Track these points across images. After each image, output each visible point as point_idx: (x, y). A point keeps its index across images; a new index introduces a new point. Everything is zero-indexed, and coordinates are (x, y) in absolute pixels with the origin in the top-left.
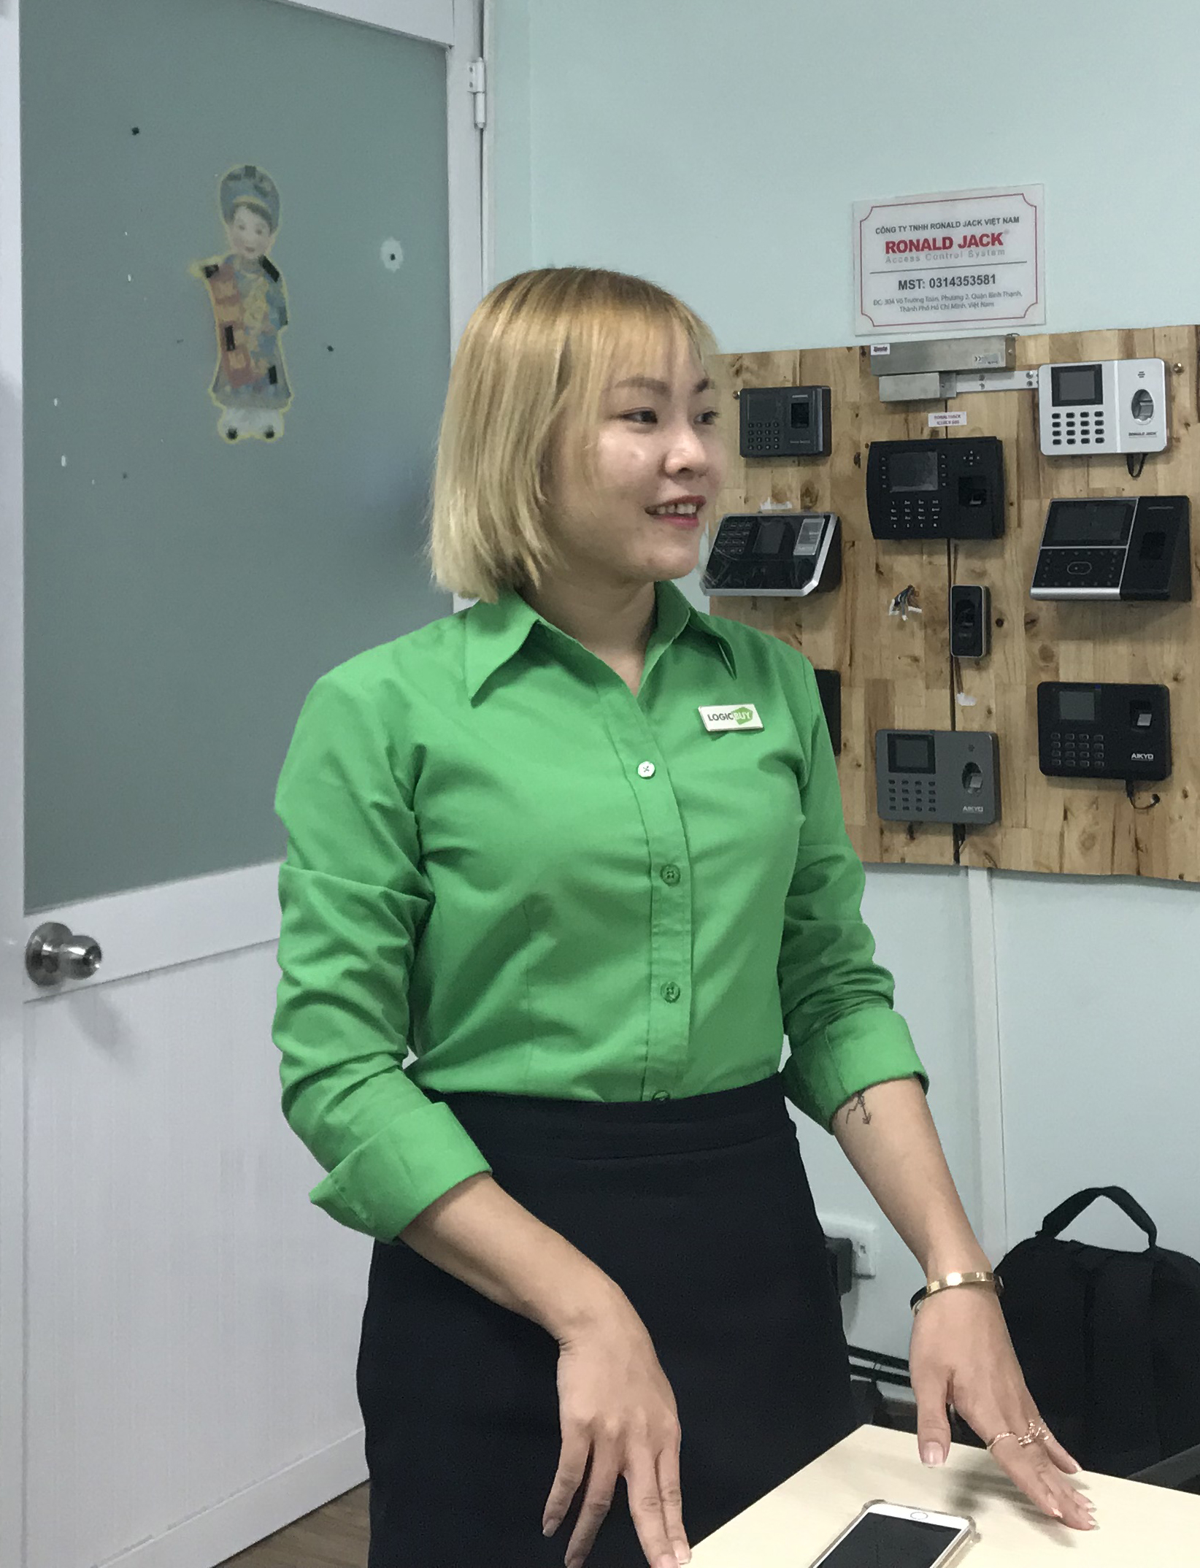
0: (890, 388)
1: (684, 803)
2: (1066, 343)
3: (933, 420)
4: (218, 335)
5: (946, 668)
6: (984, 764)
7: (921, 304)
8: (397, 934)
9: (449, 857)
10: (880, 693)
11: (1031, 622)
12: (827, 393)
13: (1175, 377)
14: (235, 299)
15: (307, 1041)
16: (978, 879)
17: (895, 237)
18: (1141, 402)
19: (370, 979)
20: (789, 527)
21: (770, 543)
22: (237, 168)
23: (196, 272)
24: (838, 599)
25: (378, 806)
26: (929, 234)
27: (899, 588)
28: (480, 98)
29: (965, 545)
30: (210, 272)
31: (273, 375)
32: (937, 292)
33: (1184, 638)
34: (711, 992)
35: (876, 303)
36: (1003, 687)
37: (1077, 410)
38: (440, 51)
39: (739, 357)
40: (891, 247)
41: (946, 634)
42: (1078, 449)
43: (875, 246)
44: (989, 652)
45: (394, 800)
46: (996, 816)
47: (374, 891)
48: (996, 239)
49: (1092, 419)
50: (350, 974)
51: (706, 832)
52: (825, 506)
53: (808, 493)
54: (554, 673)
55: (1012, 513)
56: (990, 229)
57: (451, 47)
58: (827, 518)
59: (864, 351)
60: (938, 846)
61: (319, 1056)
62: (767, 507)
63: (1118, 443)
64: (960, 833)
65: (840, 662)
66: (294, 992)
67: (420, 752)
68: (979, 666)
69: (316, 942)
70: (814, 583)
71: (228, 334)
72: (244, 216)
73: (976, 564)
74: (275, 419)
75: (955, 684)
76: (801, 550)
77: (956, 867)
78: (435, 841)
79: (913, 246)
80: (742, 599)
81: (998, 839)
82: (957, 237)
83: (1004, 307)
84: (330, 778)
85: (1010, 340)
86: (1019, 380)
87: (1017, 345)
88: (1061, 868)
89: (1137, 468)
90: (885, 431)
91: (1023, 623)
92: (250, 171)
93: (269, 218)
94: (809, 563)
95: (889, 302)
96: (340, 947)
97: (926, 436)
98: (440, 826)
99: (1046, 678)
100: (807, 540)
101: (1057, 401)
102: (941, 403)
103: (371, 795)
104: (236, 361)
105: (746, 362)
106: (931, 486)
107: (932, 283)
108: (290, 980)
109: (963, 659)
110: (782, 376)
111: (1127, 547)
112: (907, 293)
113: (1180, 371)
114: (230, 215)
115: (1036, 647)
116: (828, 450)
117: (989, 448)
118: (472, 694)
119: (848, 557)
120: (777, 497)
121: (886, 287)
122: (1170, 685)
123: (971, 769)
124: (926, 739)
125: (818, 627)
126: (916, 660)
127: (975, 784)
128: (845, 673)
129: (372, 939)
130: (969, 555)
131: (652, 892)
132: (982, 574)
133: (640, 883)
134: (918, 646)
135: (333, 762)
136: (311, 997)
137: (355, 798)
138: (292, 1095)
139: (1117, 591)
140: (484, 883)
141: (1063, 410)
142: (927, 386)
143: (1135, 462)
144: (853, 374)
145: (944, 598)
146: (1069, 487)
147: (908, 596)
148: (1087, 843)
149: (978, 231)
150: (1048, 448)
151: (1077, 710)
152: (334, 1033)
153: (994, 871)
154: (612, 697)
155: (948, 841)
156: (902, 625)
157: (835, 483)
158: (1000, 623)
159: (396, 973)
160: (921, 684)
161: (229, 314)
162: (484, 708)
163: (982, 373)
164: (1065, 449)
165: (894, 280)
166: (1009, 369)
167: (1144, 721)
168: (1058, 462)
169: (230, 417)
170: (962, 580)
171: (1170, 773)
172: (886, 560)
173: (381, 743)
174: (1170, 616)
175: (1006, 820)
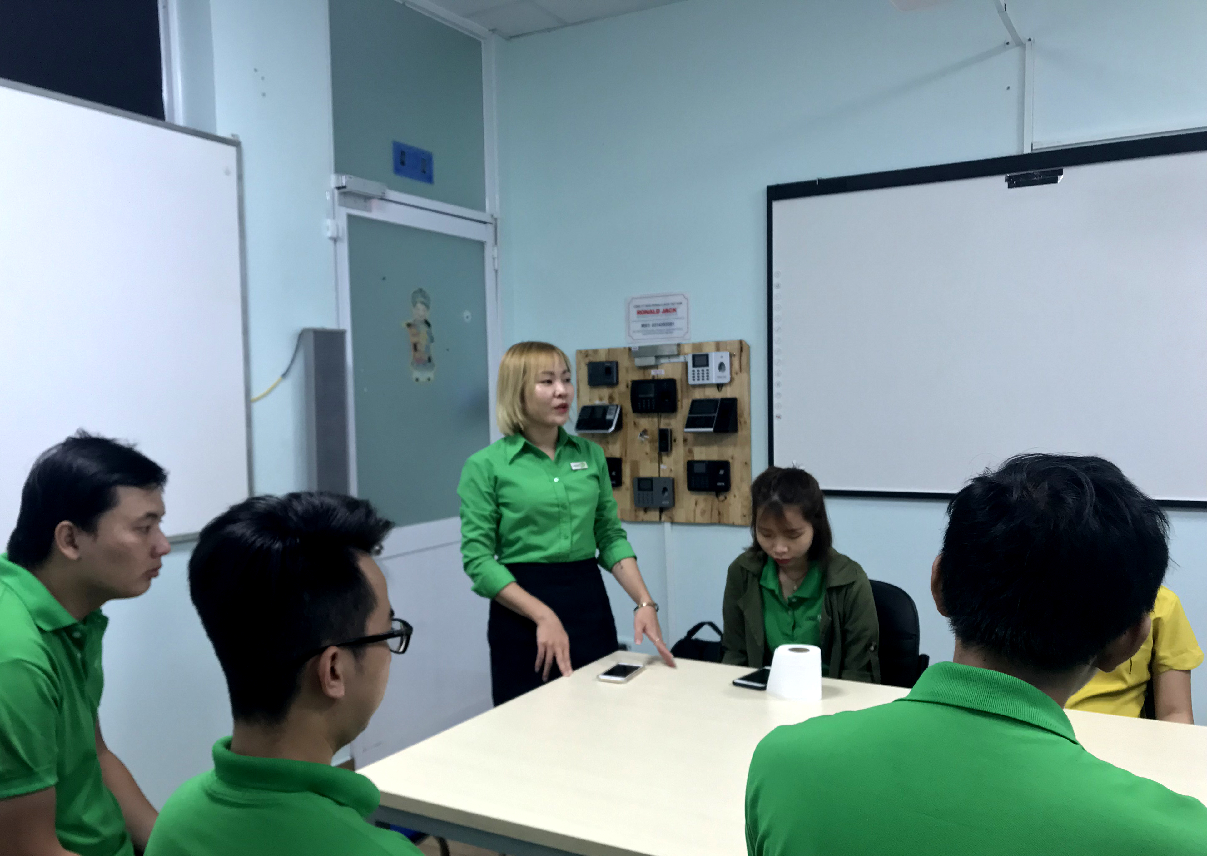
0: (639, 362)
1: (568, 488)
2: (697, 346)
3: (653, 372)
4: (412, 347)
5: (657, 455)
6: (669, 488)
7: (650, 332)
8: (493, 524)
9: (506, 505)
10: (635, 465)
11: (685, 440)
12: (617, 363)
13: (733, 358)
14: (416, 335)
15: (470, 551)
16: (667, 526)
17: (640, 309)
18: (721, 366)
19: (486, 536)
20: (604, 410)
21: (599, 416)
22: (416, 289)
23: (404, 325)
24: (621, 434)
25: (486, 492)
26: (652, 308)
27: (641, 429)
28: (496, 260)
29: (663, 415)
30: (409, 325)
31: (430, 360)
32: (655, 328)
33: (735, 445)
34: (576, 537)
35: (634, 332)
36: (676, 462)
37: (700, 369)
38: (481, 245)
39: (587, 351)
40: (639, 313)
41: (657, 444)
42: (701, 382)
43: (634, 312)
44: (671, 449)
45: (491, 490)
46: (673, 504)
47: (486, 513)
48: (674, 310)
49: (705, 372)
50: (482, 535)
51: (573, 496)
52: (617, 402)
53: (611, 398)
54: (530, 456)
55: (679, 404)
56: (672, 307)
57: (486, 242)
58: (617, 406)
59: (630, 349)
60: (654, 515)
61: (473, 555)
62: (597, 402)
63: (714, 380)
64: (662, 510)
65: (622, 454)
66: (465, 540)
67: (496, 478)
68: (668, 455)
69: (471, 527)
70: (613, 428)
71: (415, 347)
72: (420, 306)
73: (667, 421)
74: (430, 374)
75: (660, 461)
76: (608, 417)
77: (660, 522)
78: (501, 500)
79: (646, 312)
80: (588, 434)
81: (674, 512)
82: (661, 309)
83: (676, 334)
84: (472, 484)
85: (679, 345)
86: (681, 359)
87: (681, 347)
88: (695, 520)
89: (720, 389)
90: (637, 376)
91: (682, 440)
92: (421, 290)
93: (427, 305)
94: (610, 423)
95: (638, 332)
96: (478, 528)
97: (650, 378)
98: (502, 496)
99: (690, 459)
100: (610, 414)
101: (694, 365)
102: (656, 367)
103: (484, 489)
104: (418, 355)
105: (590, 353)
106: (652, 395)
107: (654, 325)
108: (464, 536)
109: (662, 453)
110: (602, 358)
111: (716, 415)
112: (644, 329)
113: (734, 355)
114: (414, 304)
115: (687, 448)
116: (617, 383)
117: (671, 382)
118: (509, 462)
119: (625, 420)
120: (601, 399)
121: (637, 326)
122: (730, 461)
123: (665, 490)
124: (650, 480)
125: (615, 443)
126: (647, 454)
127: (666, 494)
128: (624, 458)
129: (486, 526)
130: (665, 418)
131: (559, 512)
132: (669, 425)
133: (556, 509)
134: (648, 448)
135: (473, 481)
136: (471, 541)
137: (480, 490)
138: (466, 566)
139: (711, 430)
140: (516, 511)
141: (696, 369)
142: (651, 361)
143: (719, 386)
144: (626, 356)
145: (656, 433)
146: (698, 395)
147: (645, 432)
148: (703, 512)
149: (668, 307)
150: (691, 382)
151: (700, 469)
152: (477, 550)
153: (673, 523)
154: (547, 461)
155: (657, 513)
156: (642, 442)
157: (620, 394)
158: (675, 441)
159: (493, 534)
160: (649, 461)
161: (415, 340)
162: (513, 465)
163: (669, 356)
164: (697, 382)
165: (639, 324)
166: (678, 355)
167: (722, 472)
168: (694, 386)
169: (416, 374)
170: (663, 426)
171: (730, 489)
172: (637, 420)
173: (486, 475)
174: (731, 438)
175: (677, 505)
